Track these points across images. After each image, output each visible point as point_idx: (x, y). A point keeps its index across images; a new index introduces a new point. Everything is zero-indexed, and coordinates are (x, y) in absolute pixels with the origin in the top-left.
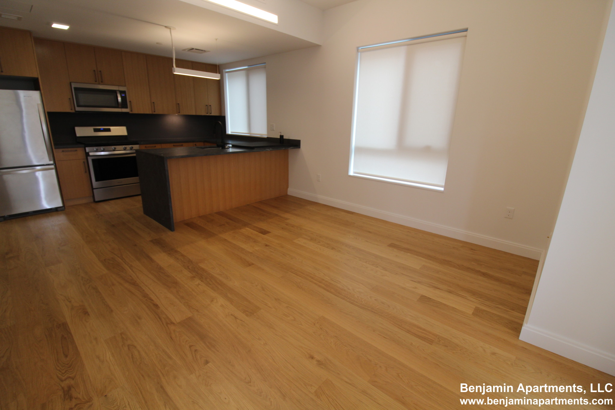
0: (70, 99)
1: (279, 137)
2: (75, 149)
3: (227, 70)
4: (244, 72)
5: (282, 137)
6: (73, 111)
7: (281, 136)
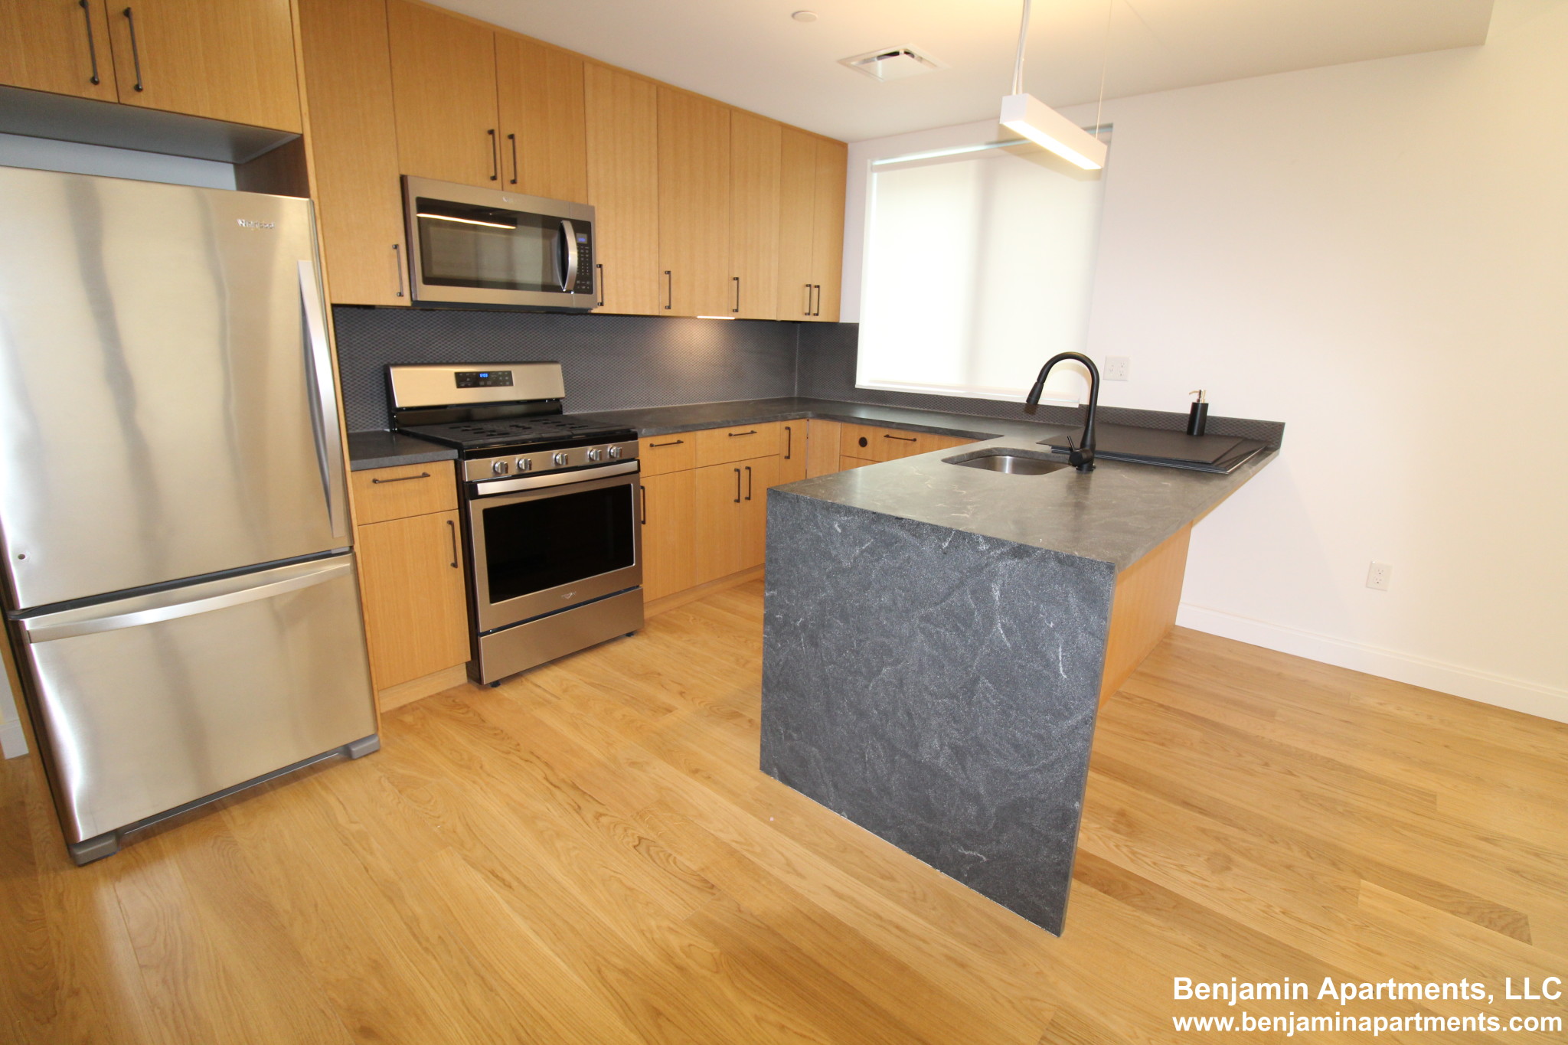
0: (396, 247)
1: (1188, 411)
2: (420, 469)
3: (878, 163)
4: (972, 165)
5: (1200, 409)
6: (406, 301)
7: (1195, 406)
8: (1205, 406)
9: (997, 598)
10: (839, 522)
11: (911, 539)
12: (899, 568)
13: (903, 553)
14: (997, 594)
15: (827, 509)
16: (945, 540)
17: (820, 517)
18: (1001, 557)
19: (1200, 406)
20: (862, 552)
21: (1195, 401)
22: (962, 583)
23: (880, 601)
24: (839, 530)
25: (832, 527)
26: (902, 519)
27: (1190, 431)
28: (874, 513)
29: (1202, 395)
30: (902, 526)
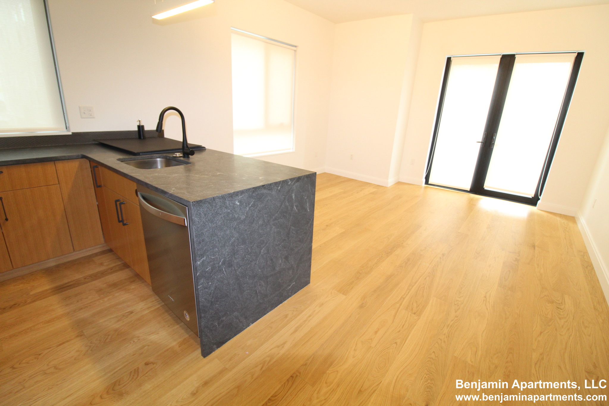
1: (136, 129)
8: (143, 127)
9: (294, 198)
10: (238, 200)
11: (268, 192)
12: (265, 206)
13: (266, 199)
14: (294, 197)
15: (232, 197)
16: (279, 186)
17: (228, 202)
18: (294, 184)
19: (141, 127)
20: (250, 208)
21: (138, 124)
22: (285, 199)
23: (259, 224)
24: (238, 204)
25: (234, 204)
26: (264, 185)
27: (140, 137)
28: (254, 188)
29: (141, 122)
30: (265, 188)
